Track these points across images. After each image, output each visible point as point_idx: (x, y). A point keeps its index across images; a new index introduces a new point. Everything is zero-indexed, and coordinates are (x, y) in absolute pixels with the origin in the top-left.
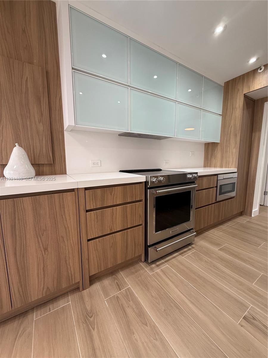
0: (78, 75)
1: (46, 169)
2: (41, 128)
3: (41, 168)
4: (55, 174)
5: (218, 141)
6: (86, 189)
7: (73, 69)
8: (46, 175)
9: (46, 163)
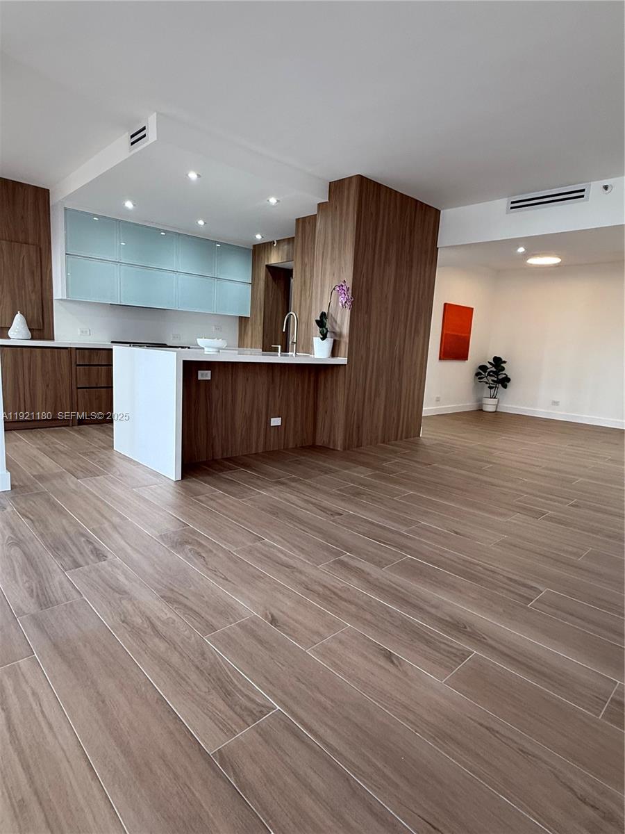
0: (71, 259)
1: (36, 333)
2: (33, 297)
5: (248, 315)
6: (77, 349)
7: (66, 254)
9: (38, 327)
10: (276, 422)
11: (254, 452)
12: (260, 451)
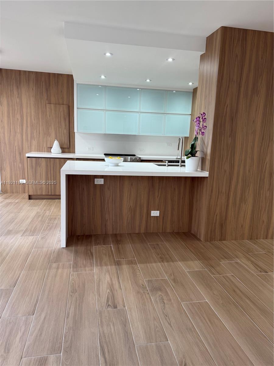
0: (79, 110)
1: (66, 150)
2: (65, 131)
3: (64, 150)
4: (70, 153)
5: (188, 135)
7: (77, 108)
8: (66, 153)
9: (66, 147)
10: (155, 213)
11: (137, 232)
12: (142, 231)
